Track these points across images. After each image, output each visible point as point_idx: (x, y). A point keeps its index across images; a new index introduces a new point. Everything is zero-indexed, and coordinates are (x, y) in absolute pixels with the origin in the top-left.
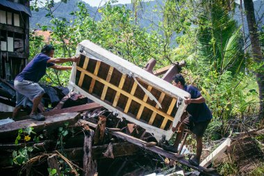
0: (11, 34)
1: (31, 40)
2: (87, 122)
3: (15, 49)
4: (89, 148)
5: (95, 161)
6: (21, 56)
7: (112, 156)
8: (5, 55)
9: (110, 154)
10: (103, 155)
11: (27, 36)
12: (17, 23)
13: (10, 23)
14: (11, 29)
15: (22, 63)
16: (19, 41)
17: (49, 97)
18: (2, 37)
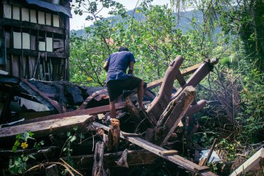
0: (50, 35)
1: (72, 41)
2: (102, 126)
3: (54, 50)
4: (100, 155)
5: (108, 170)
6: (60, 56)
7: (126, 165)
8: (43, 55)
9: (123, 163)
10: (116, 164)
11: (67, 36)
12: (56, 24)
13: (49, 23)
14: (50, 30)
15: (62, 62)
16: (59, 41)
17: (72, 97)
18: (40, 37)
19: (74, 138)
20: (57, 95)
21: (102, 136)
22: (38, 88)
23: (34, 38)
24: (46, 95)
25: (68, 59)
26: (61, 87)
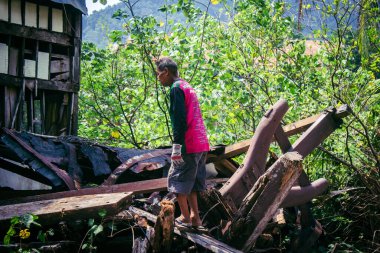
0: (45, 47)
2: (145, 213)
3: (52, 75)
6: (63, 87)
8: (31, 85)
11: (76, 49)
12: (58, 26)
13: (44, 25)
15: (66, 101)
16: (61, 59)
17: (91, 165)
18: (27, 51)
19: (99, 229)
20: (66, 159)
21: (145, 228)
22: (33, 146)
23: (15, 53)
24: (47, 160)
25: (76, 93)
26: (72, 147)
